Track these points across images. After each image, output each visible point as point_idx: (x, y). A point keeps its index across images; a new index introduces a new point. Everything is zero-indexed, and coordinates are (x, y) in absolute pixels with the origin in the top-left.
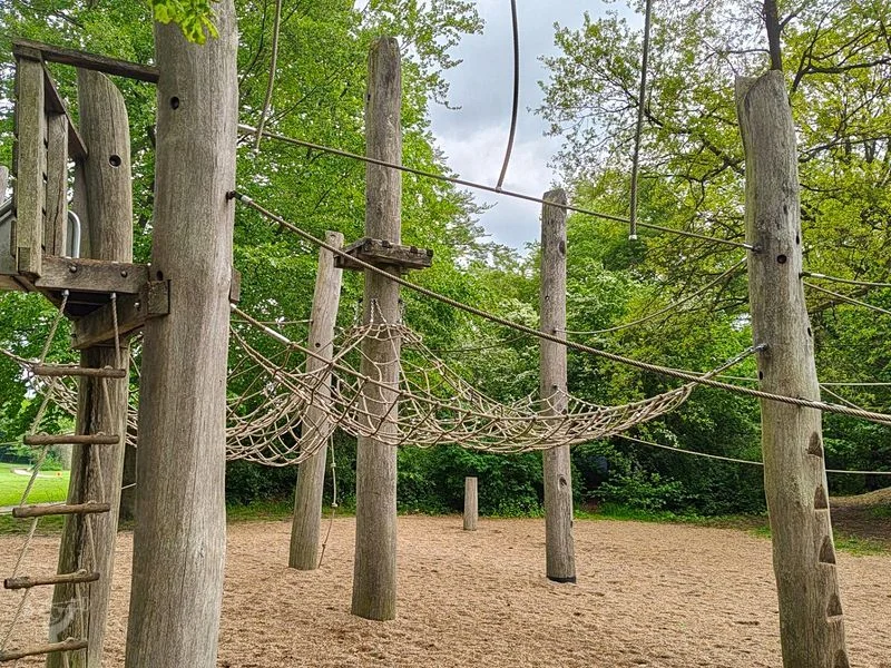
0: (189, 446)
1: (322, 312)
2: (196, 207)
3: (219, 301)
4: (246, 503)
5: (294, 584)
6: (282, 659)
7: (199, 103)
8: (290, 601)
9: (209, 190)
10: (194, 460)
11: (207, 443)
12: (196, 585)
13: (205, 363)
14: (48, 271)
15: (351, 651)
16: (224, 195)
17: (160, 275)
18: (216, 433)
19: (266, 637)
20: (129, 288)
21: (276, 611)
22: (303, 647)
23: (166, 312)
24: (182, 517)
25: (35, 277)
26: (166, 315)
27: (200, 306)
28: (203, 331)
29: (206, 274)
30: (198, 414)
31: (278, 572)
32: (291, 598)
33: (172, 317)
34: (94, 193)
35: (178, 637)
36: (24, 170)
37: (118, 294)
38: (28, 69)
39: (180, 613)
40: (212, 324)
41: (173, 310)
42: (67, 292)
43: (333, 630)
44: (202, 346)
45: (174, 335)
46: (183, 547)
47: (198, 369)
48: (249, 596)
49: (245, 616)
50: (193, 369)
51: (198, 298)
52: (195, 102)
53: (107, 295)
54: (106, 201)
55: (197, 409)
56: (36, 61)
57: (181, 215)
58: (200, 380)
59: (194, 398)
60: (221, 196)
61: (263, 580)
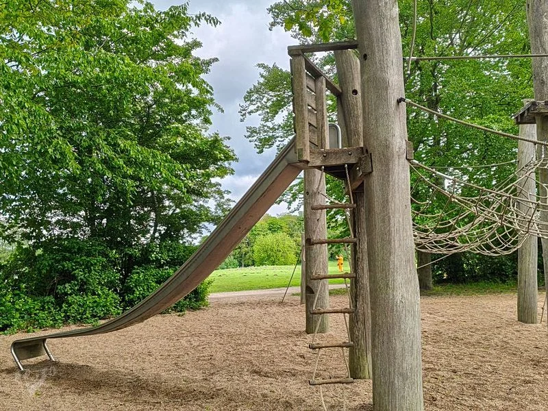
0: (390, 242)
1: (524, 154)
2: (380, 111)
3: (399, 161)
4: (504, 282)
5: (518, 331)
6: (491, 373)
7: (376, 54)
8: (510, 341)
9: (386, 100)
10: (393, 250)
11: (400, 240)
12: (401, 318)
13: (393, 196)
14: (313, 158)
15: (539, 373)
16: (396, 101)
17: (367, 151)
18: (405, 235)
19: (484, 359)
20: (353, 160)
21: (498, 346)
22: (507, 368)
23: (370, 170)
24: (389, 280)
25: (308, 162)
26: (371, 172)
27: (387, 165)
28: (390, 179)
29: (389, 147)
30: (392, 225)
31: (509, 324)
32: (511, 339)
33: (374, 173)
34: (346, 112)
35: (394, 346)
36: (298, 111)
37: (349, 165)
38: (296, 60)
39: (394, 333)
40: (396, 175)
41: (374, 169)
42: (323, 167)
43: (532, 360)
44: (391, 187)
45: (376, 182)
46: (391, 297)
47: (390, 200)
48: (484, 336)
49: (476, 347)
50: (387, 200)
51: (387, 161)
52: (374, 54)
53: (344, 165)
54: (352, 115)
55: (392, 222)
56: (299, 55)
57: (373, 117)
58: (392, 206)
59: (389, 216)
60: (394, 102)
61: (497, 328)
